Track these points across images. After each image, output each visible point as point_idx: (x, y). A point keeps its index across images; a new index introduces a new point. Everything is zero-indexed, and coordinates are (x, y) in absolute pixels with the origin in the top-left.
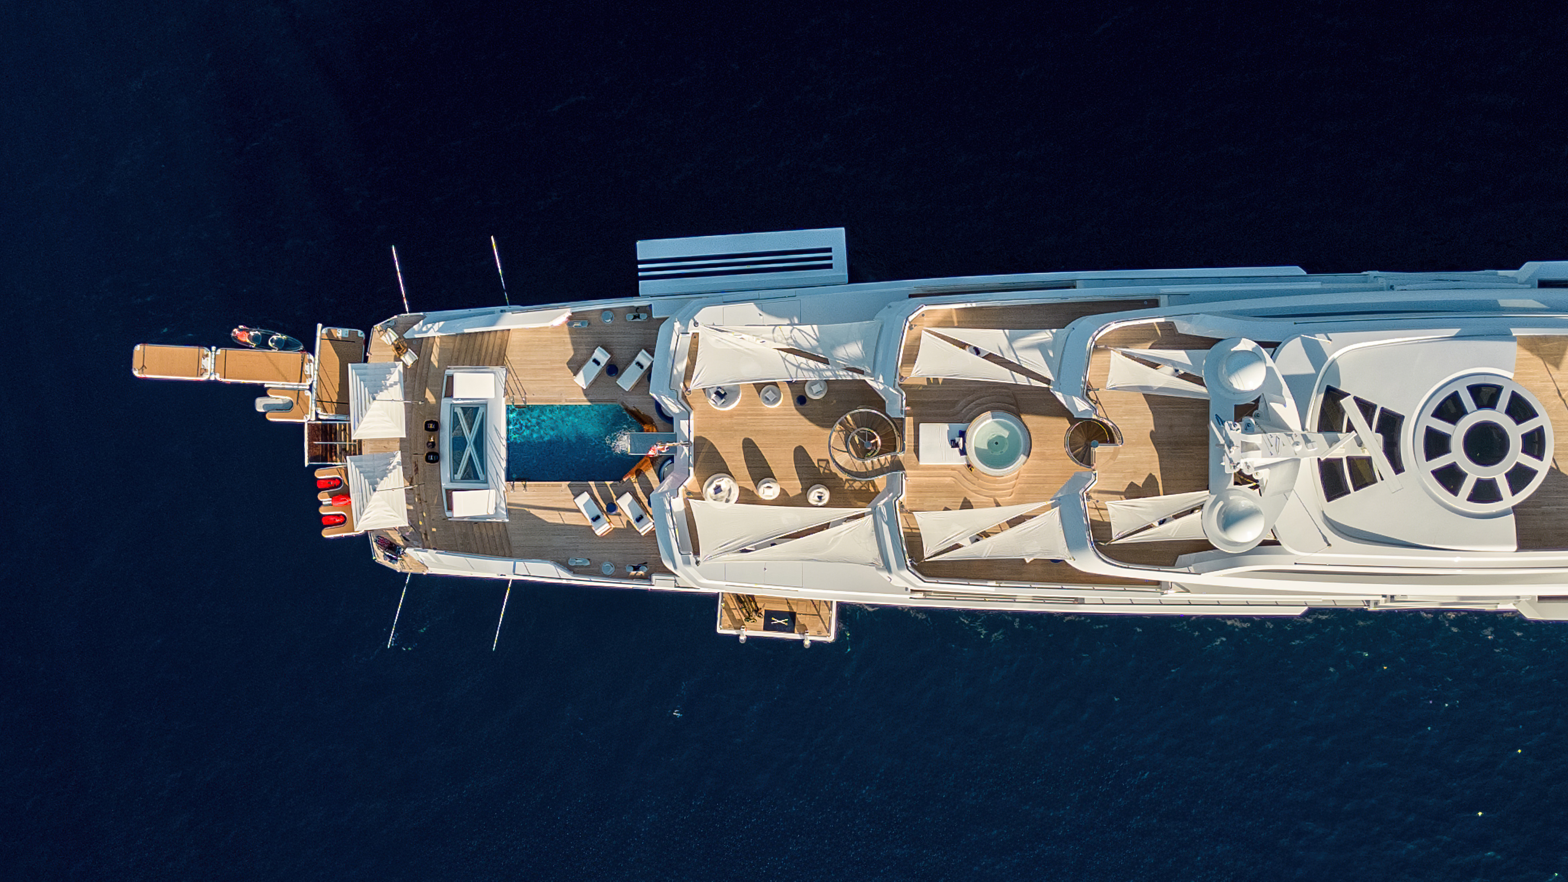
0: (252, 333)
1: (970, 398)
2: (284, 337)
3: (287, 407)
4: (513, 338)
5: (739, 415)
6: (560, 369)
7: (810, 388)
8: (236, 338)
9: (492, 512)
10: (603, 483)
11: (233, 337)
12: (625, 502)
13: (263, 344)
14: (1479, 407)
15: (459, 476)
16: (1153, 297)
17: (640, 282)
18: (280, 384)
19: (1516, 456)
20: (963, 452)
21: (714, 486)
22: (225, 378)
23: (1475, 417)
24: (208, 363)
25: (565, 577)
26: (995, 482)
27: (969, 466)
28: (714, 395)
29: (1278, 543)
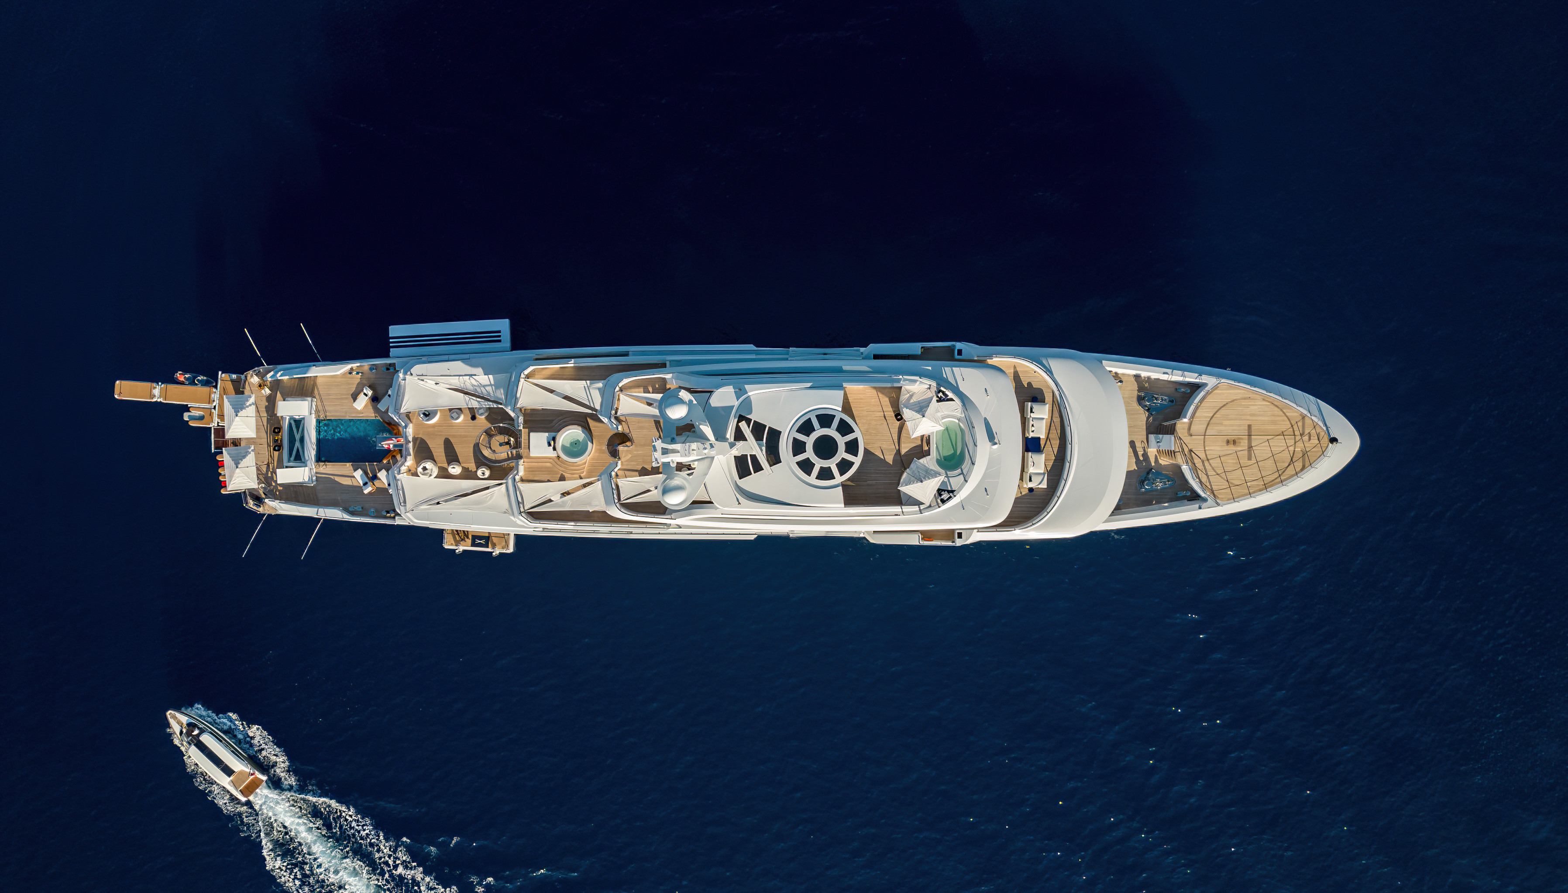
0: (187, 376)
1: (560, 418)
2: (205, 378)
3: (202, 418)
4: (319, 381)
5: (438, 426)
6: (346, 398)
7: (478, 411)
8: (177, 378)
9: (306, 479)
10: (372, 463)
11: (176, 378)
12: (382, 475)
13: (192, 383)
14: (822, 427)
15: (292, 458)
16: (664, 362)
17: (391, 349)
18: (197, 405)
19: (842, 454)
20: (554, 449)
21: (421, 467)
22: (165, 400)
23: (819, 432)
24: (156, 392)
25: (347, 517)
26: (573, 466)
27: (558, 457)
28: (422, 415)
29: (711, 502)
